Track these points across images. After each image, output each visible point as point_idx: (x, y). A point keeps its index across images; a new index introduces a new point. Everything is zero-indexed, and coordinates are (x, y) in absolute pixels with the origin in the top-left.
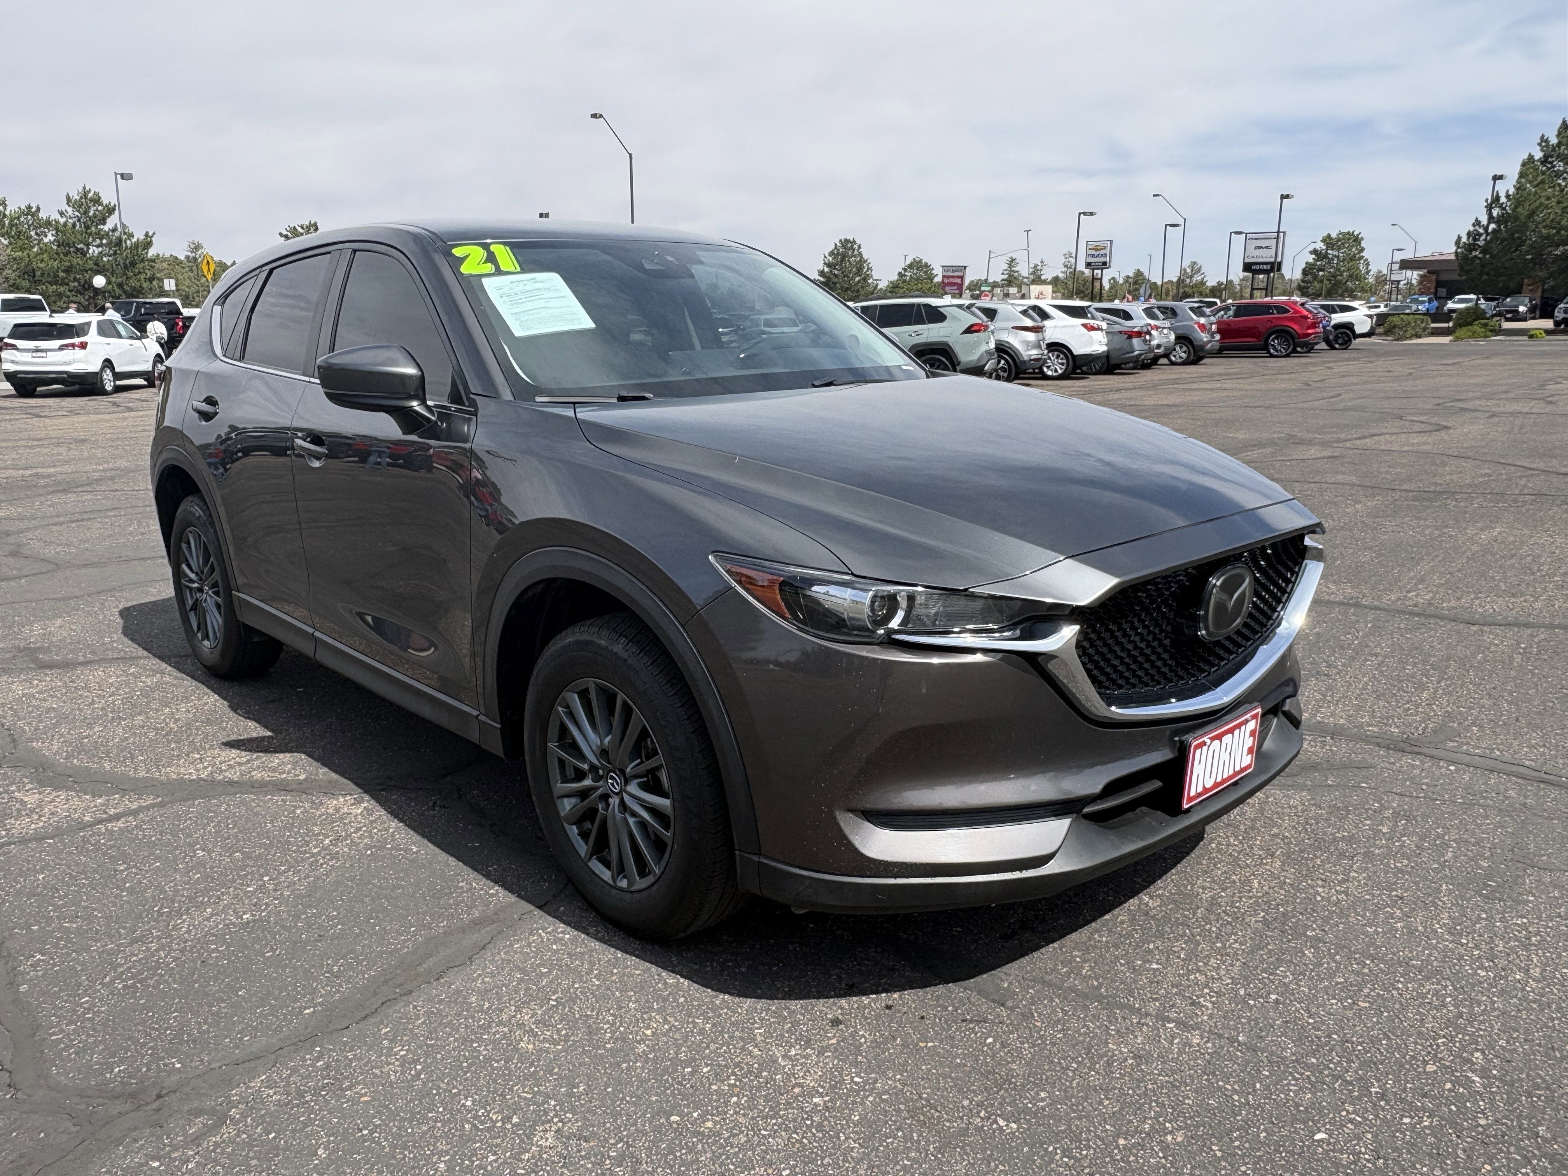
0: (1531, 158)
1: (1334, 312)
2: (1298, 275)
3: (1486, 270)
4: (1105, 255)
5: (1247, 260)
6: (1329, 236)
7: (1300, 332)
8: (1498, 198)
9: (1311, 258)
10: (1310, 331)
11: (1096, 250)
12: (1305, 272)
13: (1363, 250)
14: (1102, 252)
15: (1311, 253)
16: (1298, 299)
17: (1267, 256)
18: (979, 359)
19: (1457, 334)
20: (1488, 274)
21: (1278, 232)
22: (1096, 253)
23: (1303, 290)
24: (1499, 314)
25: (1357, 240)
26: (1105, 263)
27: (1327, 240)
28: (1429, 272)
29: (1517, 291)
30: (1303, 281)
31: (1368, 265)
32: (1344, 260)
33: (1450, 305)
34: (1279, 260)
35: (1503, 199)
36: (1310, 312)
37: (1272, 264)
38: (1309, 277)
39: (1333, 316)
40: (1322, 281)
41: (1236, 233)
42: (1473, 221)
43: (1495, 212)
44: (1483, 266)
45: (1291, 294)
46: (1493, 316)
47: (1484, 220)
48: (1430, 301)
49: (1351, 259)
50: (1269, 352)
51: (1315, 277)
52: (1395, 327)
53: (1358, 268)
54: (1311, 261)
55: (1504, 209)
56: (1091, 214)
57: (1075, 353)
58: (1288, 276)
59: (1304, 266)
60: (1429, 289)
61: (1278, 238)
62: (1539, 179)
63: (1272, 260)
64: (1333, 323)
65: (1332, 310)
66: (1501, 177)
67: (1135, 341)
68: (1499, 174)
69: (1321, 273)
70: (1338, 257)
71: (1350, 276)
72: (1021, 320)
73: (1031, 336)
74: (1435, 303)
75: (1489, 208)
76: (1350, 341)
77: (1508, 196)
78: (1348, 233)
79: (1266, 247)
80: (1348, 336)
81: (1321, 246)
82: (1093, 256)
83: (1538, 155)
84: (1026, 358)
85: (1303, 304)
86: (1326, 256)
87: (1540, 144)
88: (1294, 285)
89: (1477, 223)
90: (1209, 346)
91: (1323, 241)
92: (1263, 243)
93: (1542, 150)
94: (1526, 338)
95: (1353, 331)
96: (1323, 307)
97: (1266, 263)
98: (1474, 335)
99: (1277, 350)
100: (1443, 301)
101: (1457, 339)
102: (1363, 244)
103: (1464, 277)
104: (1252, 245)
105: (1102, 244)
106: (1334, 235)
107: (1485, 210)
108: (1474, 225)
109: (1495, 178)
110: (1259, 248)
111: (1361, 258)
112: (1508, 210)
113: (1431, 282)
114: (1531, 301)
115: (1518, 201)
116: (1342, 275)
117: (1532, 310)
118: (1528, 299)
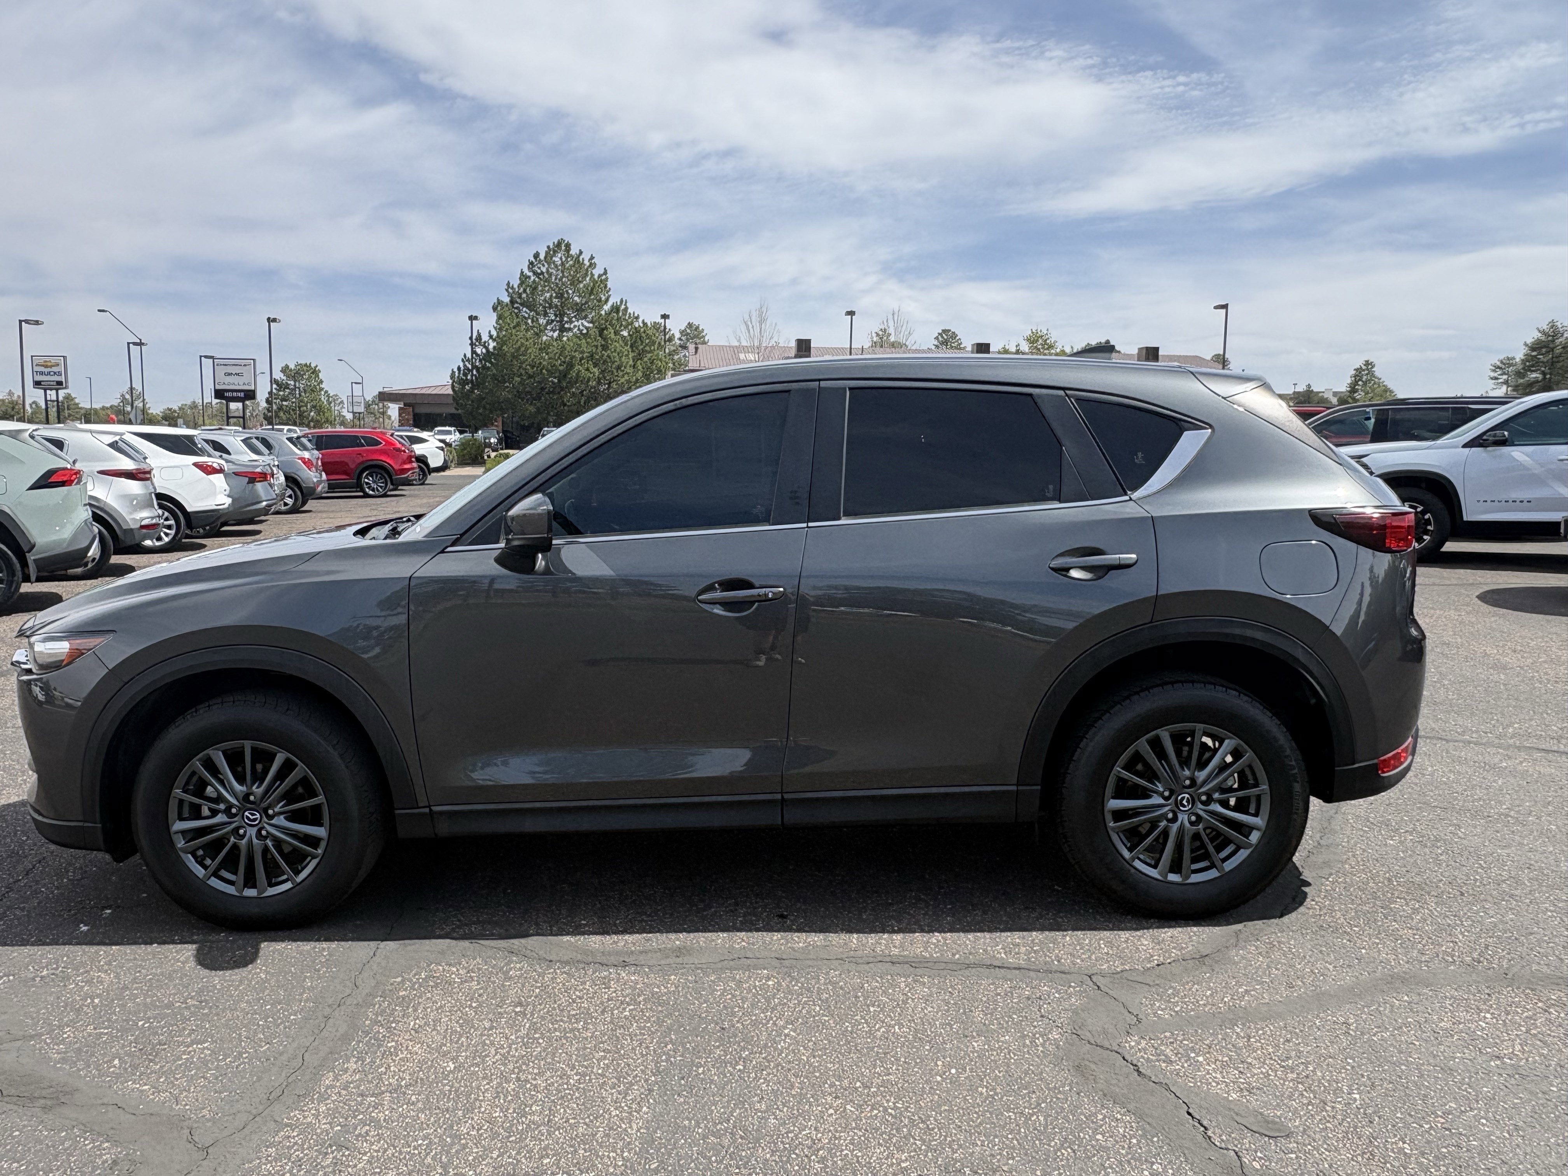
0: (499, 302)
2: (265, 404)
4: (59, 374)
5: (218, 387)
6: (287, 366)
7: (396, 467)
8: (479, 338)
10: (407, 466)
11: (46, 367)
13: (321, 382)
14: (55, 369)
15: (273, 382)
18: (75, 537)
22: (46, 370)
25: (315, 372)
26: (60, 383)
27: (287, 372)
28: (409, 405)
29: (485, 424)
31: (329, 396)
32: (305, 392)
35: (485, 337)
37: (245, 391)
39: (415, 448)
40: (289, 412)
41: (208, 358)
42: (461, 356)
43: (479, 350)
47: (470, 355)
49: (313, 391)
50: (363, 490)
51: (281, 407)
53: (320, 399)
54: (273, 390)
55: (487, 348)
56: (37, 323)
57: (189, 509)
60: (408, 420)
63: (246, 387)
64: (416, 456)
65: (414, 441)
66: (477, 318)
67: (259, 486)
68: (474, 315)
69: (285, 403)
70: (299, 388)
72: (114, 459)
73: (135, 487)
75: (473, 345)
76: (428, 475)
77: (491, 337)
78: (306, 365)
79: (237, 374)
80: (426, 470)
81: (281, 377)
82: (42, 373)
83: (506, 300)
84: (134, 526)
86: (287, 386)
87: (507, 290)
89: (465, 359)
90: (319, 489)
91: (282, 371)
92: (236, 370)
95: (429, 465)
97: (239, 391)
99: (373, 490)
102: (322, 376)
103: (451, 411)
104: (221, 371)
105: (54, 361)
106: (292, 366)
107: (470, 347)
108: (463, 360)
109: (472, 318)
110: (230, 374)
111: (321, 389)
112: (491, 350)
113: (409, 414)
114: (498, 433)
115: (501, 341)
116: (306, 406)
117: (500, 441)
118: (495, 432)
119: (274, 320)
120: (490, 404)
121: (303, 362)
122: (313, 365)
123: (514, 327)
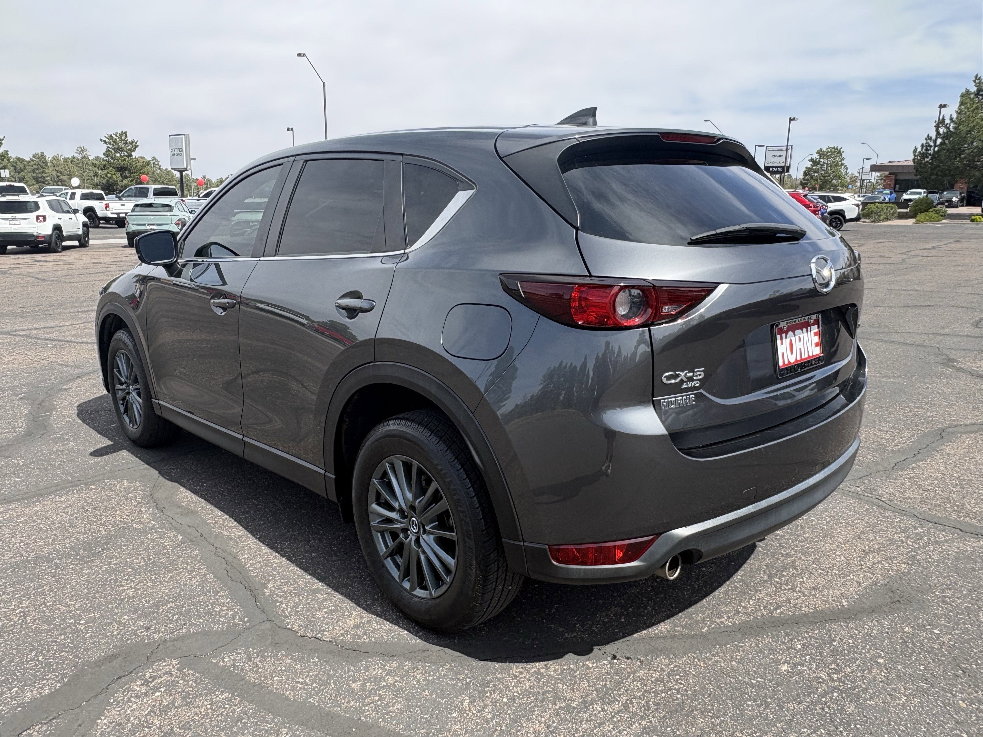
0: (968, 92)
1: (829, 201)
2: (801, 176)
3: (935, 172)
5: (767, 165)
6: (821, 150)
8: (944, 120)
9: (809, 164)
12: (805, 174)
13: (843, 159)
15: (809, 161)
16: (801, 191)
17: (780, 162)
19: (918, 218)
20: (937, 175)
21: (787, 146)
23: (804, 185)
24: (942, 203)
25: (840, 153)
27: (820, 153)
28: (890, 174)
29: (951, 187)
30: (804, 179)
31: (847, 169)
32: (831, 166)
33: (905, 196)
34: (788, 164)
35: (947, 121)
36: (811, 201)
37: (783, 167)
38: (808, 177)
39: (829, 204)
40: (817, 180)
41: (759, 146)
42: (926, 136)
43: (941, 130)
44: (933, 169)
45: (796, 188)
46: (938, 204)
47: (933, 135)
48: (891, 193)
49: (836, 165)
51: (812, 177)
52: (872, 212)
53: (840, 171)
54: (809, 166)
55: (948, 128)
58: (794, 177)
59: (805, 169)
60: (890, 185)
61: (787, 150)
62: (975, 106)
63: (783, 165)
64: (828, 210)
65: (828, 200)
66: (945, 106)
68: (943, 104)
69: (816, 174)
70: (827, 164)
71: (835, 176)
74: (894, 195)
75: (937, 127)
76: (841, 224)
77: (951, 119)
78: (834, 148)
79: (780, 156)
80: (840, 220)
81: (816, 156)
83: (973, 89)
85: (805, 196)
86: (819, 163)
87: (975, 81)
88: (798, 182)
89: (929, 138)
91: (818, 153)
92: (777, 153)
93: (976, 86)
94: (968, 221)
95: (844, 217)
96: (822, 198)
97: (780, 167)
98: (930, 219)
100: (900, 193)
101: (918, 222)
102: (844, 155)
103: (918, 177)
104: (770, 154)
106: (824, 149)
107: (934, 129)
108: (926, 139)
109: (941, 106)
110: (775, 156)
111: (842, 164)
112: (952, 129)
113: (891, 180)
114: (961, 194)
115: (959, 123)
116: (829, 176)
117: (962, 200)
118: (958, 193)
119: (794, 119)
120: (941, 171)
121: (832, 146)
122: (839, 148)
123: (973, 111)
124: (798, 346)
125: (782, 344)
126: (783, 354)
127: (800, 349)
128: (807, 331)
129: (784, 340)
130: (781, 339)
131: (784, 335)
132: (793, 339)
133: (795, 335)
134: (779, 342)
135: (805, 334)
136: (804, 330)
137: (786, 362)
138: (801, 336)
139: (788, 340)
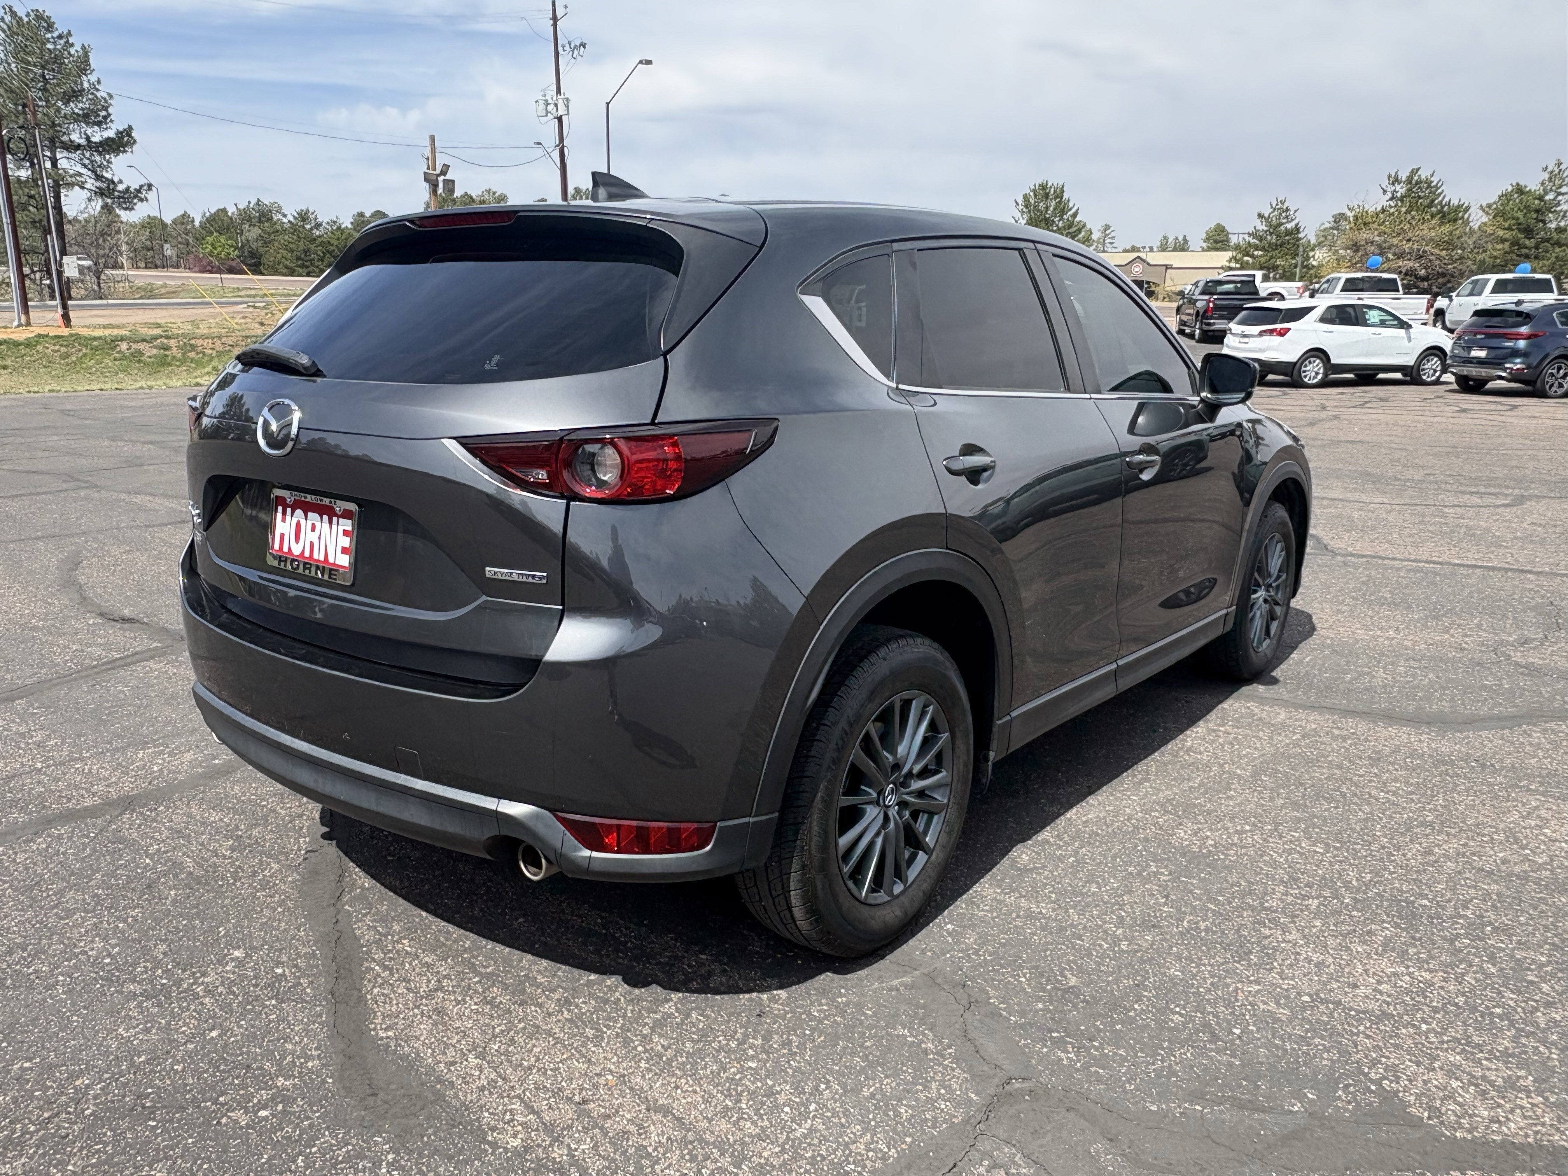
124: (308, 536)
125: (284, 520)
126: (282, 536)
127: (312, 544)
128: (330, 523)
129: (288, 518)
130: (284, 513)
131: (289, 510)
132: (303, 522)
133: (306, 518)
134: (279, 516)
135: (326, 525)
136: (325, 517)
137: (286, 549)
138: (318, 525)
139: (295, 520)
